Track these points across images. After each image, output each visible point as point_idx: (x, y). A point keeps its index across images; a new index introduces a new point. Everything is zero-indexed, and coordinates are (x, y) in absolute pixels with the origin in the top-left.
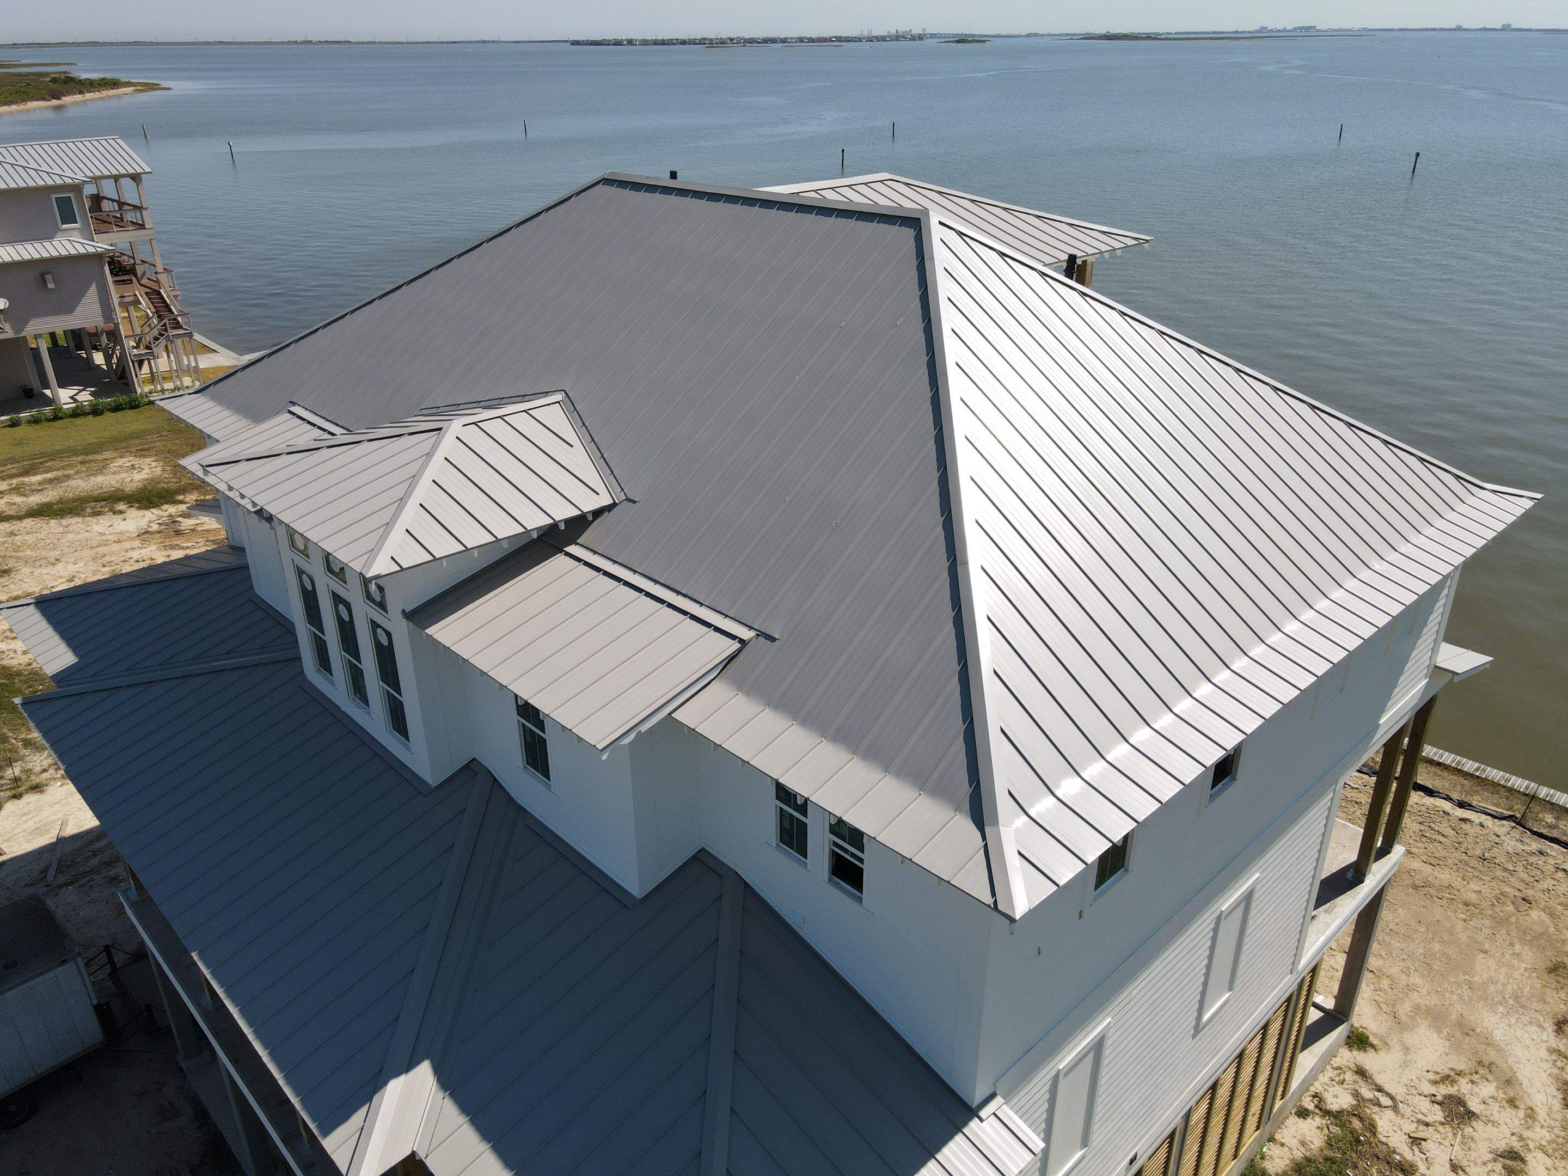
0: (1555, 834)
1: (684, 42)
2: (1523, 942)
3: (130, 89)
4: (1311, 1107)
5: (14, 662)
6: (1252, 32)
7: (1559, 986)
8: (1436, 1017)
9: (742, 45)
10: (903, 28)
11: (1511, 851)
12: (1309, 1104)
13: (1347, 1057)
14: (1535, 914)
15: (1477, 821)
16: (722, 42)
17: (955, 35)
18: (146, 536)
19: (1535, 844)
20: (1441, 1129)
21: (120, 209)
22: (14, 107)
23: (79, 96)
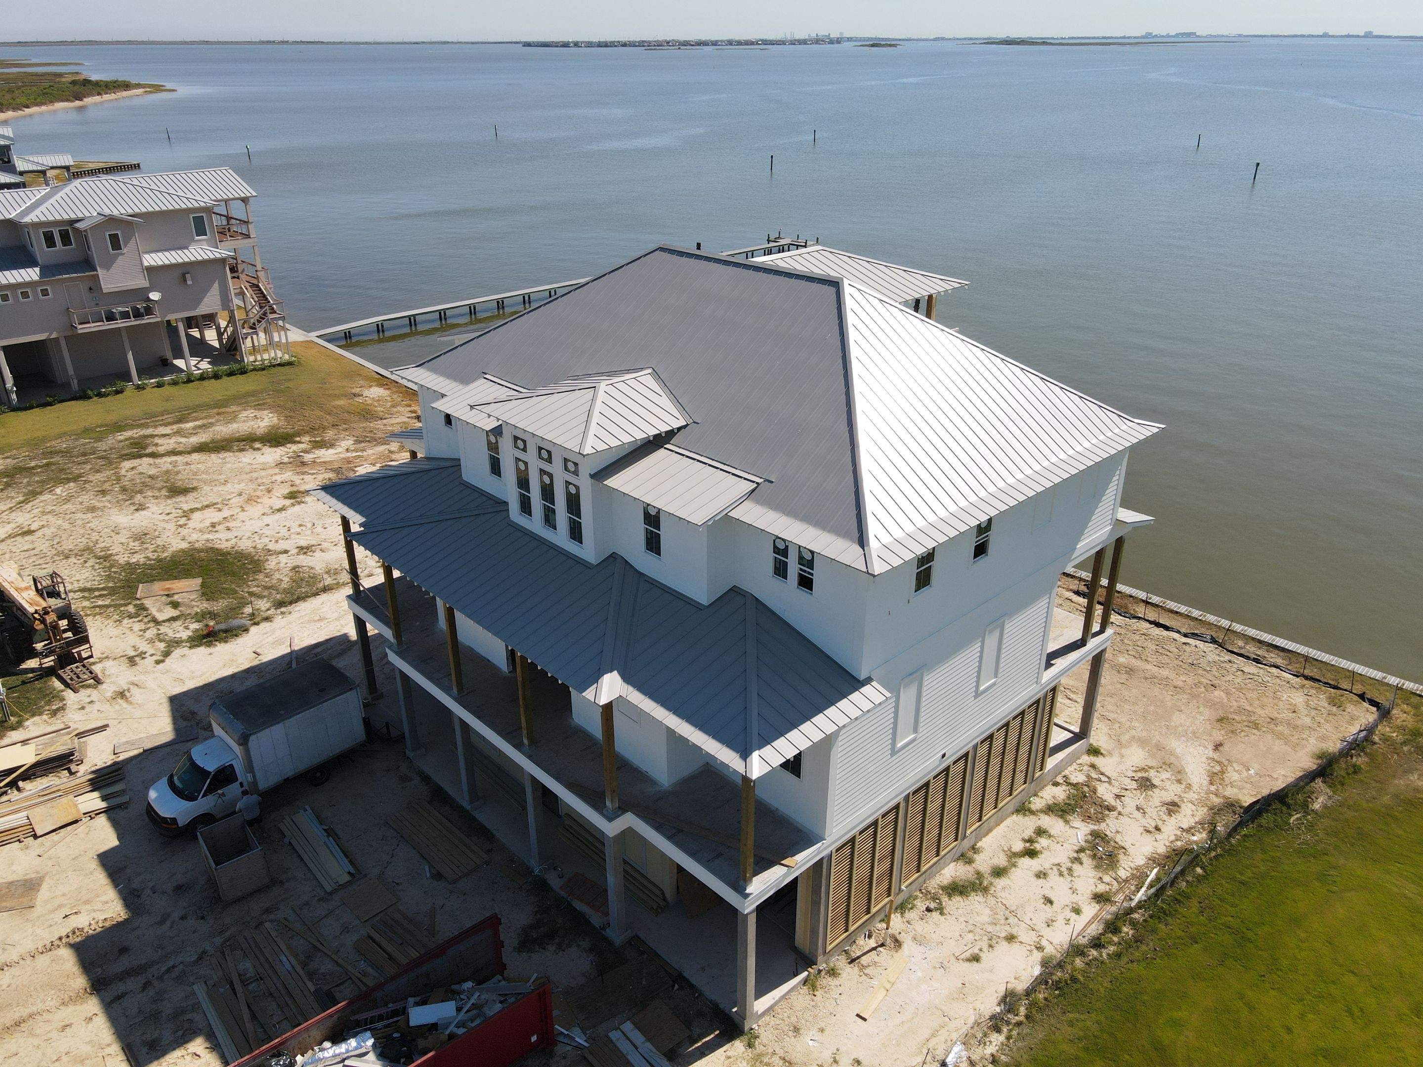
0: (1242, 652)
1: (624, 45)
2: (1205, 706)
3: (140, 91)
4: (1061, 781)
5: (222, 546)
6: (1137, 38)
7: (1221, 728)
8: (1142, 742)
9: (678, 47)
10: (822, 32)
11: (1211, 660)
12: (1059, 779)
13: (1086, 759)
14: (1217, 693)
15: (1194, 644)
16: (659, 44)
17: (869, 39)
18: (281, 465)
19: (1227, 657)
20: (1134, 792)
21: (228, 222)
22: (44, 108)
23: (97, 97)
